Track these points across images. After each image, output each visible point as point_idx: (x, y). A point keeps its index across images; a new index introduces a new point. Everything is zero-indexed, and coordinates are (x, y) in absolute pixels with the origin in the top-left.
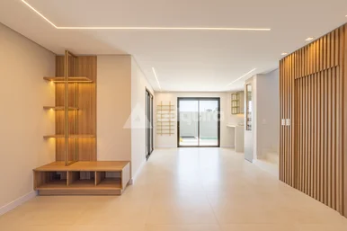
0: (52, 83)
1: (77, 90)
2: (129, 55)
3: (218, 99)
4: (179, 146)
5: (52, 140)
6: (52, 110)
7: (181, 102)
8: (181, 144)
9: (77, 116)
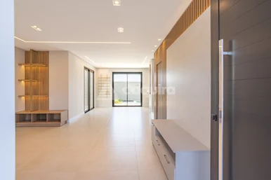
0: (23, 66)
1: (37, 70)
2: (67, 51)
3: (141, 73)
4: (113, 106)
5: (23, 98)
6: (23, 82)
7: (115, 75)
8: (115, 105)
9: (37, 85)
